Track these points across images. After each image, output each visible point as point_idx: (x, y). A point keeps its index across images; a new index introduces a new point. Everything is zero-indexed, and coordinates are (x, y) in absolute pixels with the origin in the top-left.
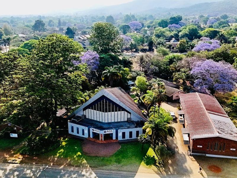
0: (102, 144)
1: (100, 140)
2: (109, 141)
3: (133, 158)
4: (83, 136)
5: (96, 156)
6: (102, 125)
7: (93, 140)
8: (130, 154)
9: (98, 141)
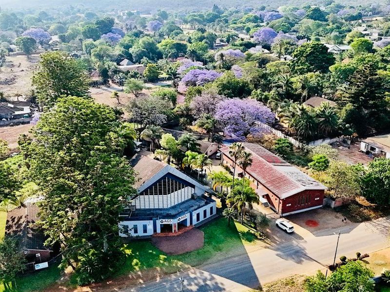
0: (178, 236)
1: (173, 232)
2: (183, 230)
3: (229, 240)
4: (145, 234)
5: (187, 253)
6: (167, 212)
7: (163, 235)
8: (222, 237)
9: (170, 234)
